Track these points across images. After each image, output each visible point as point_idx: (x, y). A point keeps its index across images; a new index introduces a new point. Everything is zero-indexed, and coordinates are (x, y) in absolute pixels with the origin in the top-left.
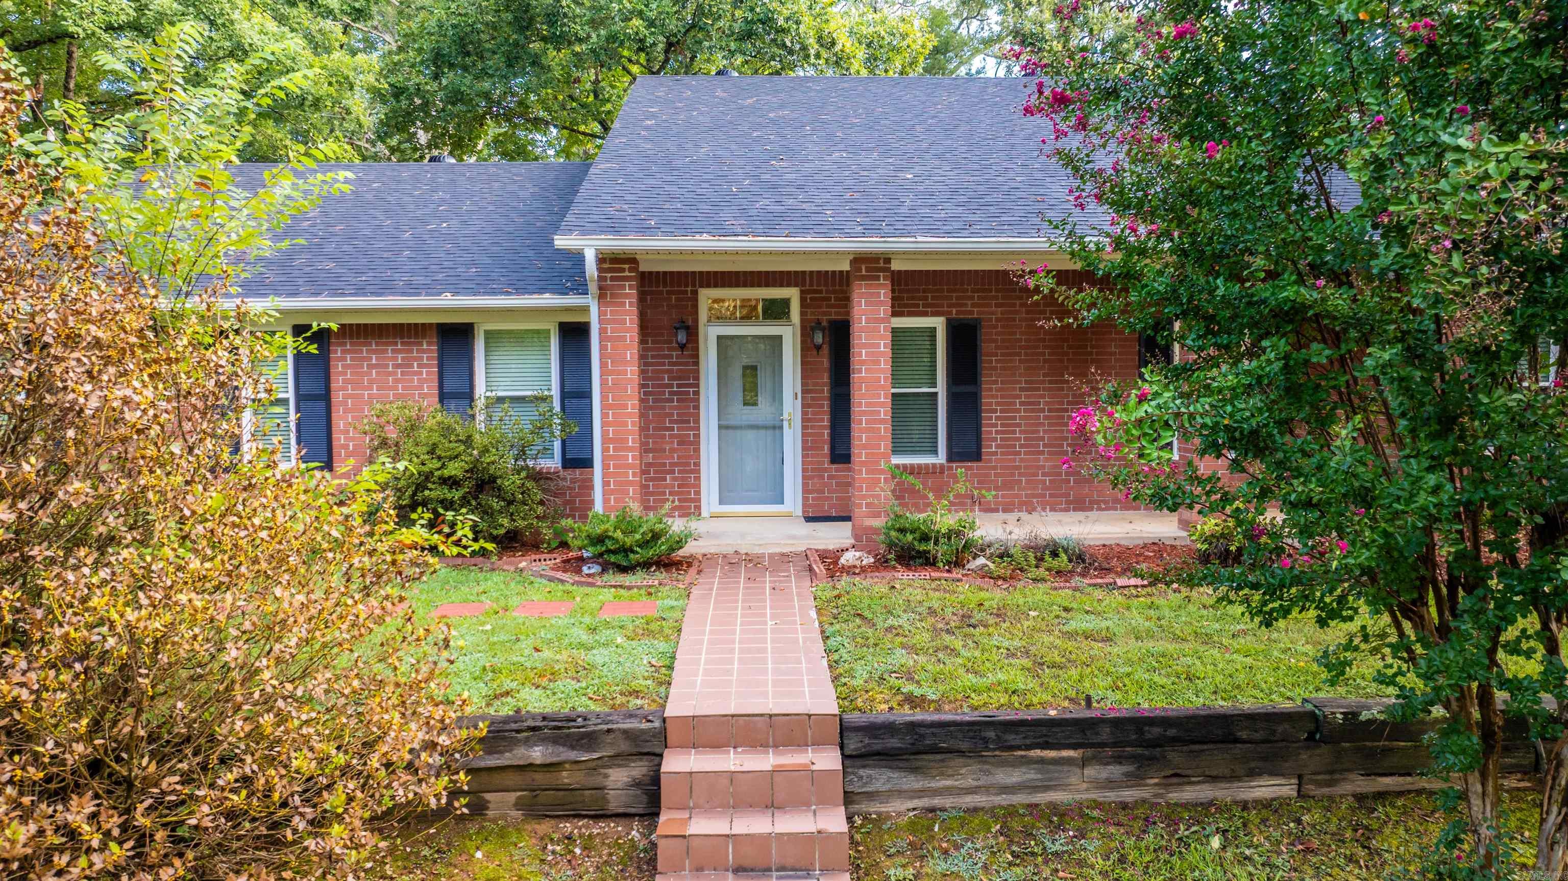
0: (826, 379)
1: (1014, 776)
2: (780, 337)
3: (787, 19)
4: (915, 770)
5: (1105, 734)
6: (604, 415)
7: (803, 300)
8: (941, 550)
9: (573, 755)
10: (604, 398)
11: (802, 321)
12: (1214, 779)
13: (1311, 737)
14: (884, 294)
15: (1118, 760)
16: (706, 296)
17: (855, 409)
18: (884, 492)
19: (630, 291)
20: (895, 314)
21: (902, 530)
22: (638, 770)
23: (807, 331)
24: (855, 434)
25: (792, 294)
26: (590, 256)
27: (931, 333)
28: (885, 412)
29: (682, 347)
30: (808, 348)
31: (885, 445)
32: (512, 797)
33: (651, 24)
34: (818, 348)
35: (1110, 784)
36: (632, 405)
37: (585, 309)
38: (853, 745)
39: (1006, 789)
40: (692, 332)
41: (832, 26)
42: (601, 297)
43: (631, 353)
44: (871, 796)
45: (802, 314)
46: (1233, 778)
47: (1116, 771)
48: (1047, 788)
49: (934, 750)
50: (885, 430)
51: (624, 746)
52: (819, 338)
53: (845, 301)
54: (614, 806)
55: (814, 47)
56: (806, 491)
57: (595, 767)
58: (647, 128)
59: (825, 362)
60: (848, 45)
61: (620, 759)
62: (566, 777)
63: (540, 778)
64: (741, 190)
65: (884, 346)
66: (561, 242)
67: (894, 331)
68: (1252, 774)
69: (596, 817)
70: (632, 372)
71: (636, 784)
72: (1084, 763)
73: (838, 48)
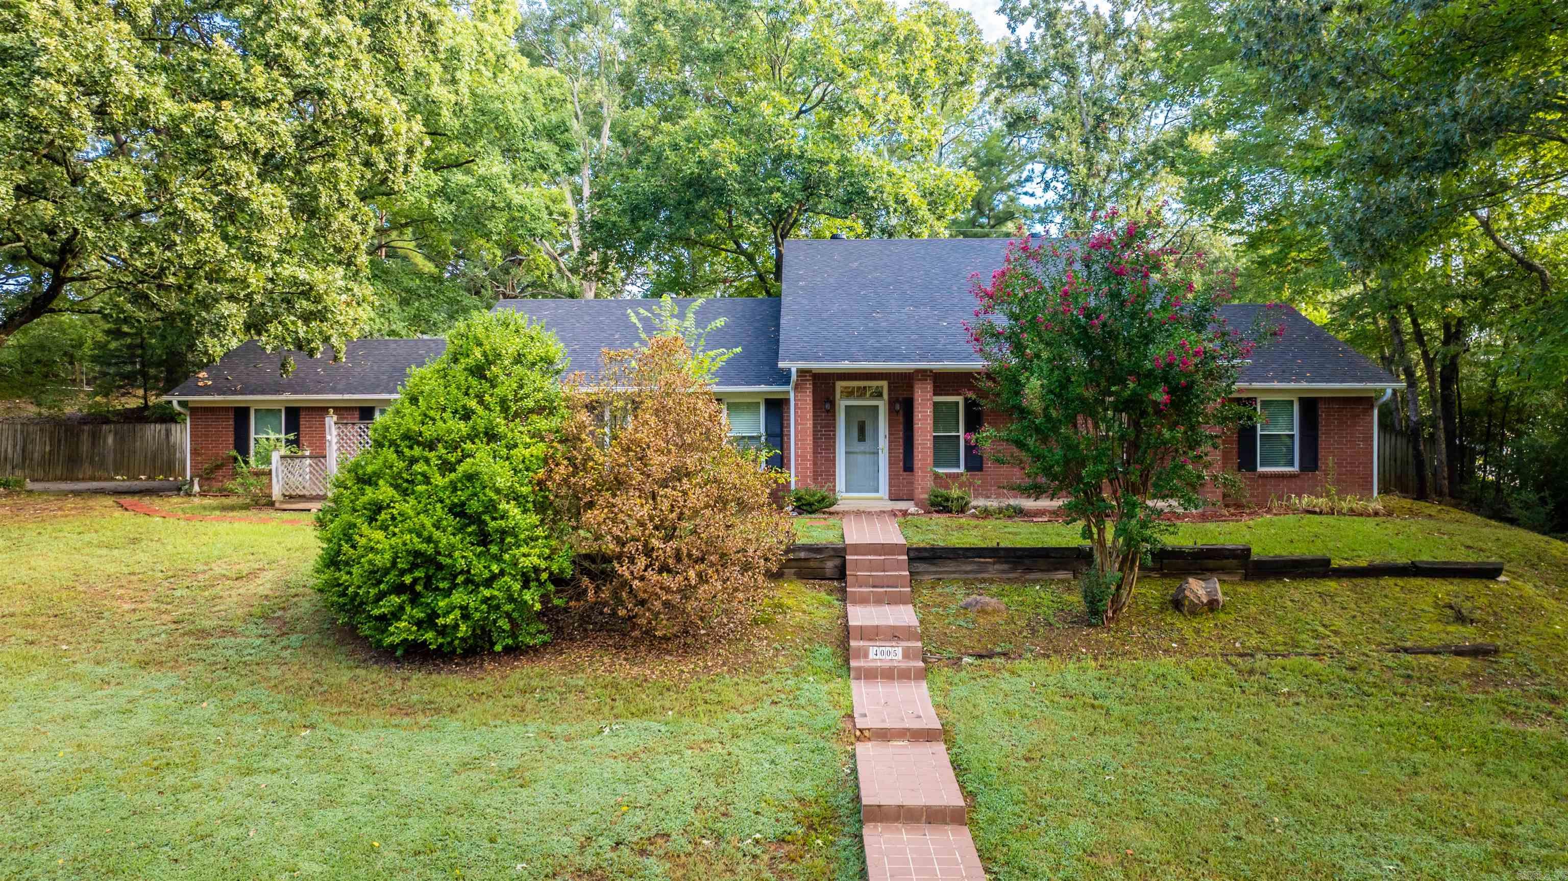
0: (901, 427)
1: (969, 568)
2: (877, 407)
3: (875, 192)
4: (934, 564)
5: (1002, 553)
6: (796, 444)
7: (889, 387)
8: (954, 506)
9: (814, 556)
10: (796, 436)
11: (890, 398)
12: (1042, 571)
13: (1078, 557)
14: (930, 387)
15: (1006, 562)
16: (840, 385)
17: (916, 442)
18: (930, 483)
19: (809, 385)
20: (935, 394)
21: (936, 496)
22: (837, 562)
23: (891, 403)
24: (915, 454)
25: (884, 384)
26: (794, 370)
27: (957, 403)
28: (930, 444)
29: (828, 411)
30: (892, 411)
31: (930, 460)
32: (793, 570)
33: (785, 195)
34: (898, 412)
35: (1003, 572)
36: (809, 440)
37: (788, 392)
38: (912, 555)
39: (966, 572)
40: (833, 403)
41: (904, 190)
42: (796, 388)
43: (810, 415)
44: (918, 573)
45: (889, 394)
46: (1048, 570)
47: (1005, 567)
48: (981, 572)
49: (941, 557)
50: (930, 452)
51: (832, 553)
52: (898, 407)
53: (911, 388)
54: (828, 575)
55: (892, 204)
56: (890, 486)
57: (822, 560)
58: (802, 288)
59: (901, 419)
60: (916, 201)
61: (831, 557)
62: (812, 564)
63: (803, 564)
64: (859, 334)
65: (929, 411)
66: (781, 365)
67: (936, 404)
68: (1056, 569)
69: (822, 579)
70: (809, 424)
71: (836, 567)
72: (994, 563)
73: (909, 203)
